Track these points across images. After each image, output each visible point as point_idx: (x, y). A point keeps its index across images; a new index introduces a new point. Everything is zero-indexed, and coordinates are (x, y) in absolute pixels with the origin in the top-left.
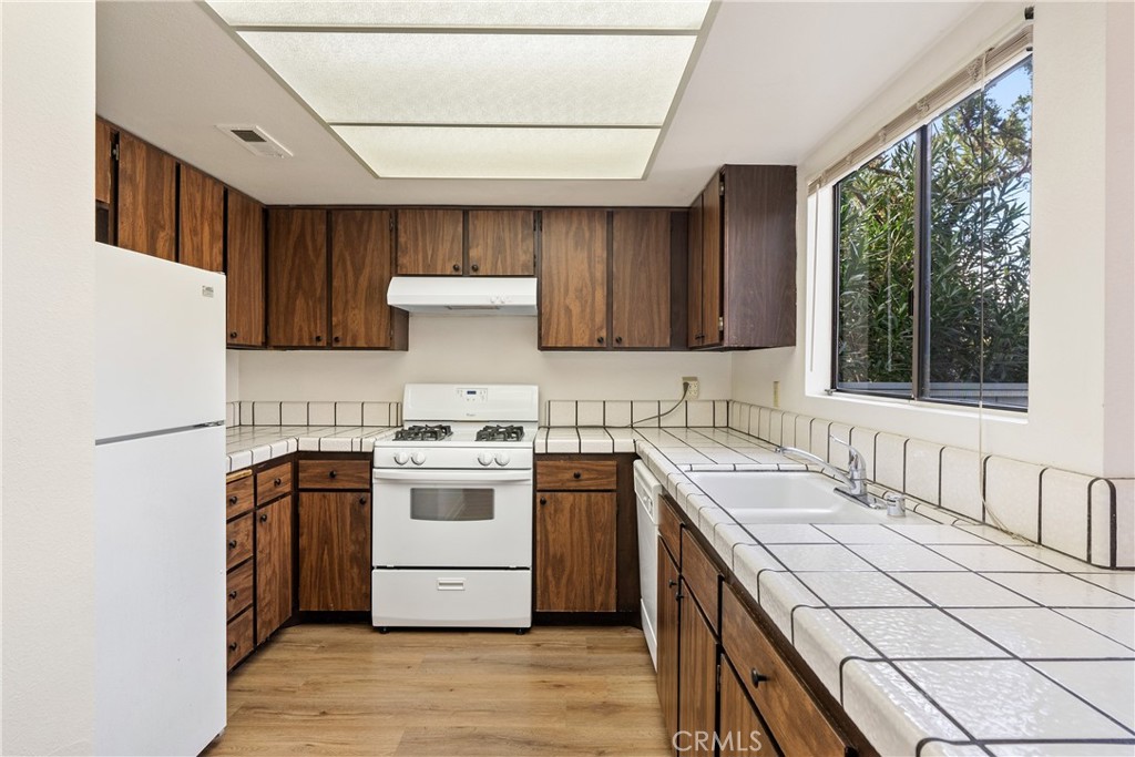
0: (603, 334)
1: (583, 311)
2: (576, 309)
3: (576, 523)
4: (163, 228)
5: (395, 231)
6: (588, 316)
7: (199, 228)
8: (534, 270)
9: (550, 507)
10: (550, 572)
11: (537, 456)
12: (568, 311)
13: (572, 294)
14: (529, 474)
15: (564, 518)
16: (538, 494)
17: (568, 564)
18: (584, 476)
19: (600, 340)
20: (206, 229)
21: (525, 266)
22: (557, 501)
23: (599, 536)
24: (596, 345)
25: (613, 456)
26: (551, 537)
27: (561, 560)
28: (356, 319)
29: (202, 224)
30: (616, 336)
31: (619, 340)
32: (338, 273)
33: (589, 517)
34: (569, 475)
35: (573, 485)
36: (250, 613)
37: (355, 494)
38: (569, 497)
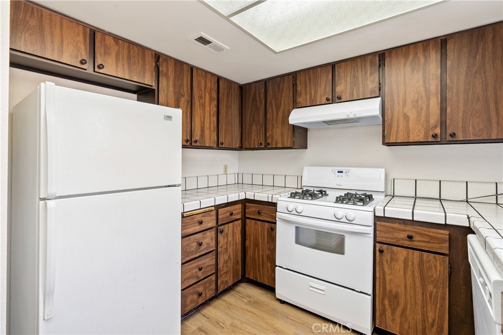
0: (438, 131)
1: (419, 116)
2: (412, 115)
3: (409, 273)
4: (183, 96)
5: (295, 85)
6: (423, 118)
7: (203, 96)
8: (379, 92)
9: (387, 256)
10: (386, 302)
11: (377, 218)
12: (406, 117)
13: (409, 104)
14: (371, 230)
15: (399, 266)
16: (378, 245)
17: (402, 301)
18: (417, 238)
19: (435, 136)
20: (207, 96)
21: (372, 91)
22: (392, 252)
23: (430, 287)
24: (431, 139)
25: (445, 226)
26: (388, 278)
27: (396, 296)
28: (277, 134)
29: (205, 94)
30: (449, 131)
31: (453, 135)
32: (269, 111)
33: (421, 270)
34: (404, 235)
35: (407, 243)
36: (213, 277)
37: (269, 224)
38: (404, 252)
